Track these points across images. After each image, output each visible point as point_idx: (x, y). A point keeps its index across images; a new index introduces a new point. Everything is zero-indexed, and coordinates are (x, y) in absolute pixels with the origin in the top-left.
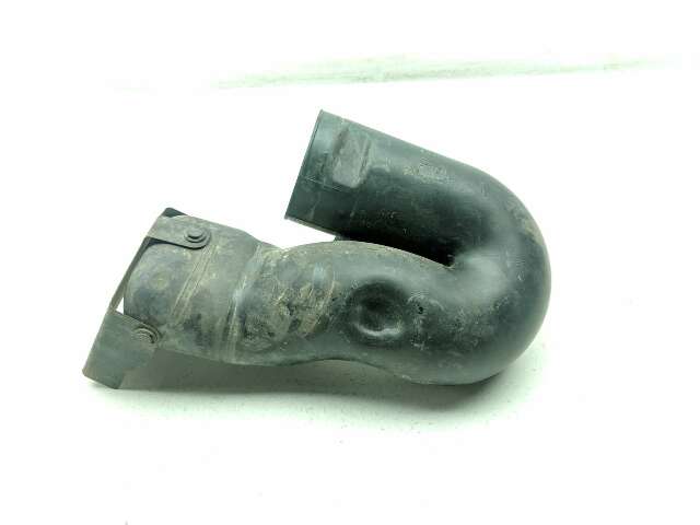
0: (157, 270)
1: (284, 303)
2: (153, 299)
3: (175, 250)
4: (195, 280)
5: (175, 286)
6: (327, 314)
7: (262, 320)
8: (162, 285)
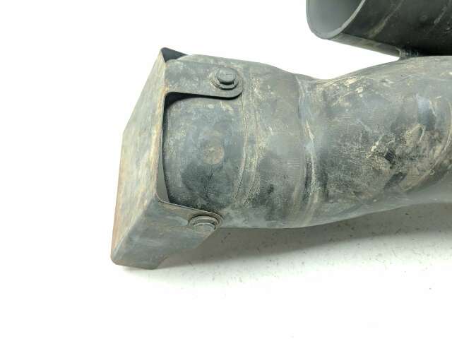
0: (202, 137)
1: (380, 155)
2: (210, 177)
3: (211, 105)
4: (252, 142)
5: (233, 154)
6: (446, 162)
7: (348, 178)
8: (216, 158)
